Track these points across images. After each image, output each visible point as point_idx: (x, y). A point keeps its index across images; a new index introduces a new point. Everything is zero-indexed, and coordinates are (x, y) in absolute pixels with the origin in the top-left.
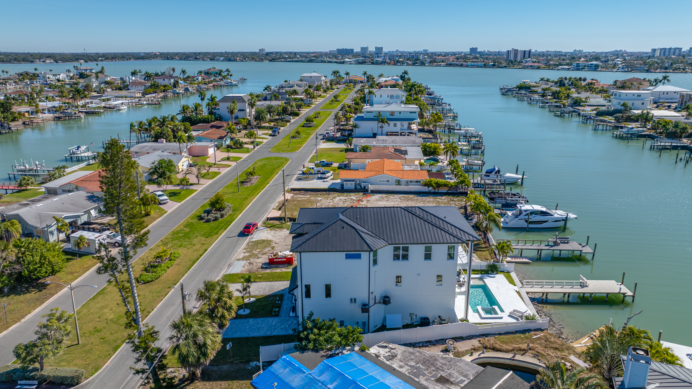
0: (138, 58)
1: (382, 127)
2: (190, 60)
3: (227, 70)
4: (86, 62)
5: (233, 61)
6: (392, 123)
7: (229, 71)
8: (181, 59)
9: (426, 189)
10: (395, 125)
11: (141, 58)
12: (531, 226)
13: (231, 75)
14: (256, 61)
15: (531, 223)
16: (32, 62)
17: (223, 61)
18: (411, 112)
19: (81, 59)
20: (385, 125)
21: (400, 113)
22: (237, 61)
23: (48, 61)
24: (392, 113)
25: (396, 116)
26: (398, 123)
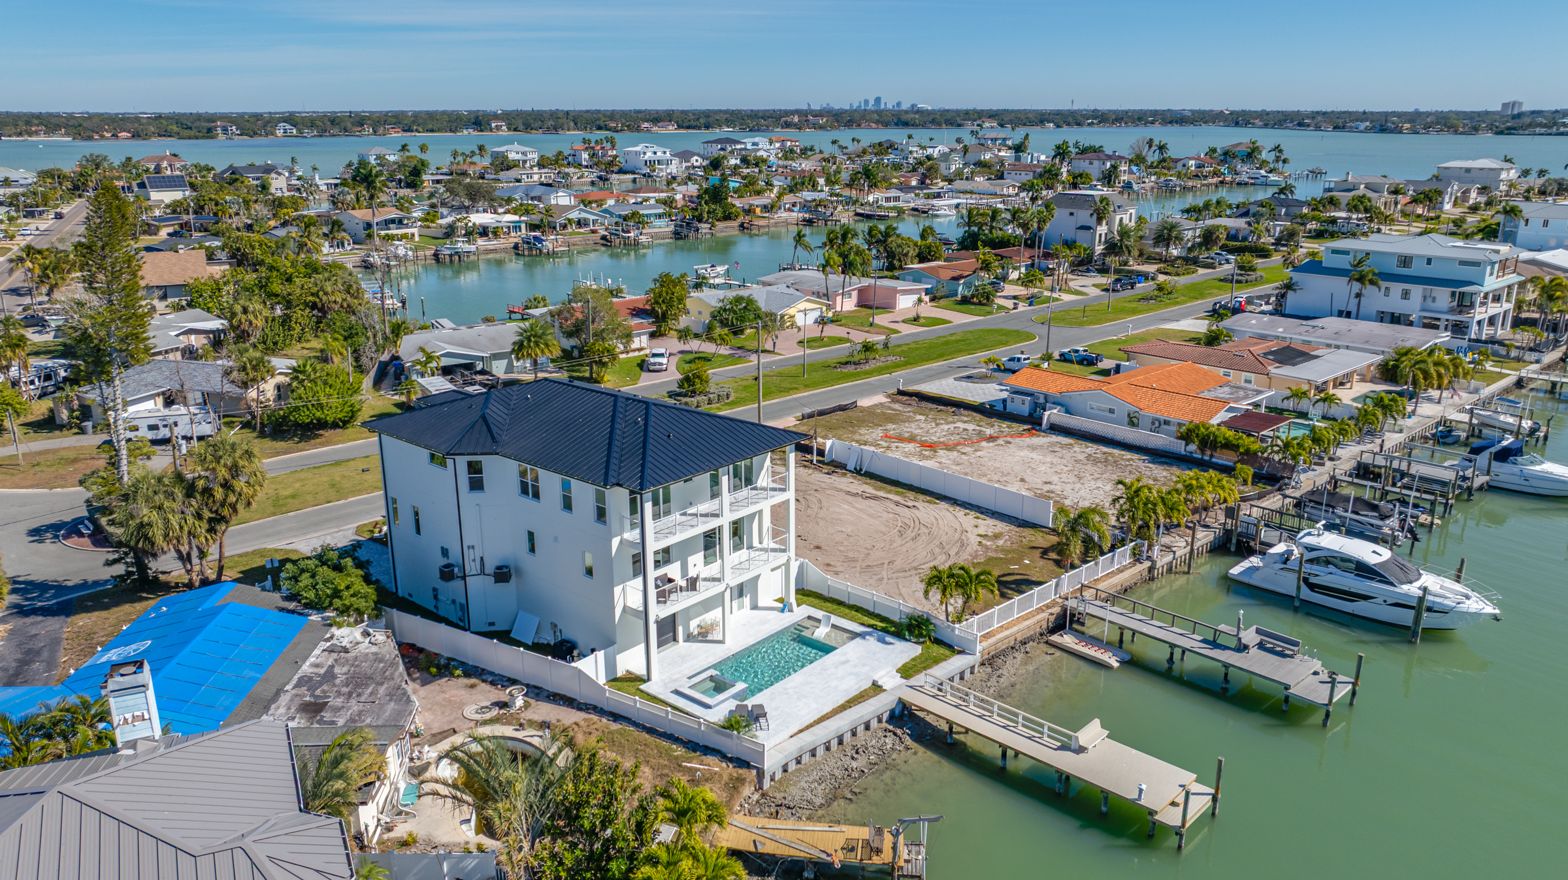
0: (1171, 122)
1: (1358, 295)
2: (1287, 128)
3: (1277, 148)
4: (1058, 126)
5: (1391, 131)
6: (1397, 288)
7: (1281, 151)
8: (1266, 126)
9: (1180, 447)
10: (1406, 295)
11: (1177, 122)
12: (1306, 593)
13: (1285, 161)
14: (1456, 132)
15: (1312, 587)
16: (959, 125)
17: (1367, 130)
18: (1463, 263)
19: (1049, 122)
20: (1369, 290)
21: (1429, 261)
22: (1401, 132)
23: (987, 125)
24: (1406, 261)
25: (1416, 269)
26: (1417, 291)
